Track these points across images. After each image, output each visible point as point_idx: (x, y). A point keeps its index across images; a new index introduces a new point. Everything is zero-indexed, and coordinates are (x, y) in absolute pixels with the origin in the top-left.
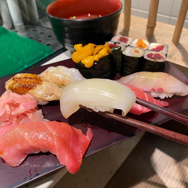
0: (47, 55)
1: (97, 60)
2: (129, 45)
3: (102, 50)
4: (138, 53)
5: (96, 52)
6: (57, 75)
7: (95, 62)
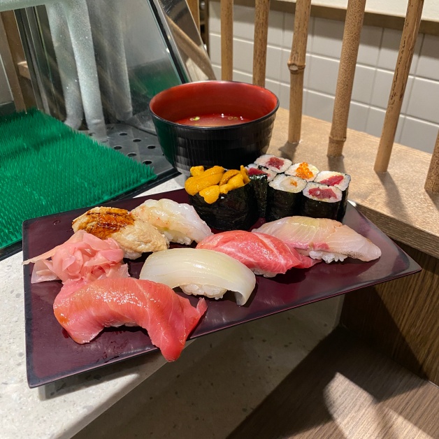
0: (143, 181)
1: (225, 192)
2: (284, 173)
3: (235, 177)
4: (294, 186)
5: (224, 180)
6: (159, 213)
7: (221, 195)
